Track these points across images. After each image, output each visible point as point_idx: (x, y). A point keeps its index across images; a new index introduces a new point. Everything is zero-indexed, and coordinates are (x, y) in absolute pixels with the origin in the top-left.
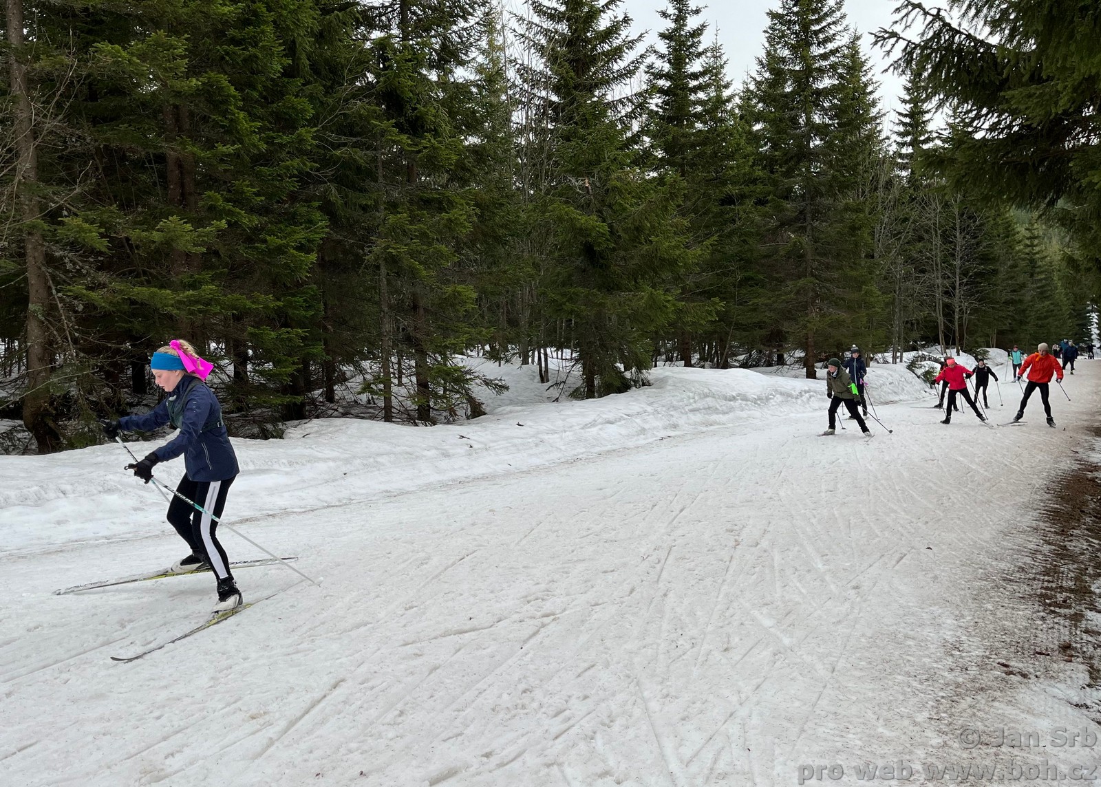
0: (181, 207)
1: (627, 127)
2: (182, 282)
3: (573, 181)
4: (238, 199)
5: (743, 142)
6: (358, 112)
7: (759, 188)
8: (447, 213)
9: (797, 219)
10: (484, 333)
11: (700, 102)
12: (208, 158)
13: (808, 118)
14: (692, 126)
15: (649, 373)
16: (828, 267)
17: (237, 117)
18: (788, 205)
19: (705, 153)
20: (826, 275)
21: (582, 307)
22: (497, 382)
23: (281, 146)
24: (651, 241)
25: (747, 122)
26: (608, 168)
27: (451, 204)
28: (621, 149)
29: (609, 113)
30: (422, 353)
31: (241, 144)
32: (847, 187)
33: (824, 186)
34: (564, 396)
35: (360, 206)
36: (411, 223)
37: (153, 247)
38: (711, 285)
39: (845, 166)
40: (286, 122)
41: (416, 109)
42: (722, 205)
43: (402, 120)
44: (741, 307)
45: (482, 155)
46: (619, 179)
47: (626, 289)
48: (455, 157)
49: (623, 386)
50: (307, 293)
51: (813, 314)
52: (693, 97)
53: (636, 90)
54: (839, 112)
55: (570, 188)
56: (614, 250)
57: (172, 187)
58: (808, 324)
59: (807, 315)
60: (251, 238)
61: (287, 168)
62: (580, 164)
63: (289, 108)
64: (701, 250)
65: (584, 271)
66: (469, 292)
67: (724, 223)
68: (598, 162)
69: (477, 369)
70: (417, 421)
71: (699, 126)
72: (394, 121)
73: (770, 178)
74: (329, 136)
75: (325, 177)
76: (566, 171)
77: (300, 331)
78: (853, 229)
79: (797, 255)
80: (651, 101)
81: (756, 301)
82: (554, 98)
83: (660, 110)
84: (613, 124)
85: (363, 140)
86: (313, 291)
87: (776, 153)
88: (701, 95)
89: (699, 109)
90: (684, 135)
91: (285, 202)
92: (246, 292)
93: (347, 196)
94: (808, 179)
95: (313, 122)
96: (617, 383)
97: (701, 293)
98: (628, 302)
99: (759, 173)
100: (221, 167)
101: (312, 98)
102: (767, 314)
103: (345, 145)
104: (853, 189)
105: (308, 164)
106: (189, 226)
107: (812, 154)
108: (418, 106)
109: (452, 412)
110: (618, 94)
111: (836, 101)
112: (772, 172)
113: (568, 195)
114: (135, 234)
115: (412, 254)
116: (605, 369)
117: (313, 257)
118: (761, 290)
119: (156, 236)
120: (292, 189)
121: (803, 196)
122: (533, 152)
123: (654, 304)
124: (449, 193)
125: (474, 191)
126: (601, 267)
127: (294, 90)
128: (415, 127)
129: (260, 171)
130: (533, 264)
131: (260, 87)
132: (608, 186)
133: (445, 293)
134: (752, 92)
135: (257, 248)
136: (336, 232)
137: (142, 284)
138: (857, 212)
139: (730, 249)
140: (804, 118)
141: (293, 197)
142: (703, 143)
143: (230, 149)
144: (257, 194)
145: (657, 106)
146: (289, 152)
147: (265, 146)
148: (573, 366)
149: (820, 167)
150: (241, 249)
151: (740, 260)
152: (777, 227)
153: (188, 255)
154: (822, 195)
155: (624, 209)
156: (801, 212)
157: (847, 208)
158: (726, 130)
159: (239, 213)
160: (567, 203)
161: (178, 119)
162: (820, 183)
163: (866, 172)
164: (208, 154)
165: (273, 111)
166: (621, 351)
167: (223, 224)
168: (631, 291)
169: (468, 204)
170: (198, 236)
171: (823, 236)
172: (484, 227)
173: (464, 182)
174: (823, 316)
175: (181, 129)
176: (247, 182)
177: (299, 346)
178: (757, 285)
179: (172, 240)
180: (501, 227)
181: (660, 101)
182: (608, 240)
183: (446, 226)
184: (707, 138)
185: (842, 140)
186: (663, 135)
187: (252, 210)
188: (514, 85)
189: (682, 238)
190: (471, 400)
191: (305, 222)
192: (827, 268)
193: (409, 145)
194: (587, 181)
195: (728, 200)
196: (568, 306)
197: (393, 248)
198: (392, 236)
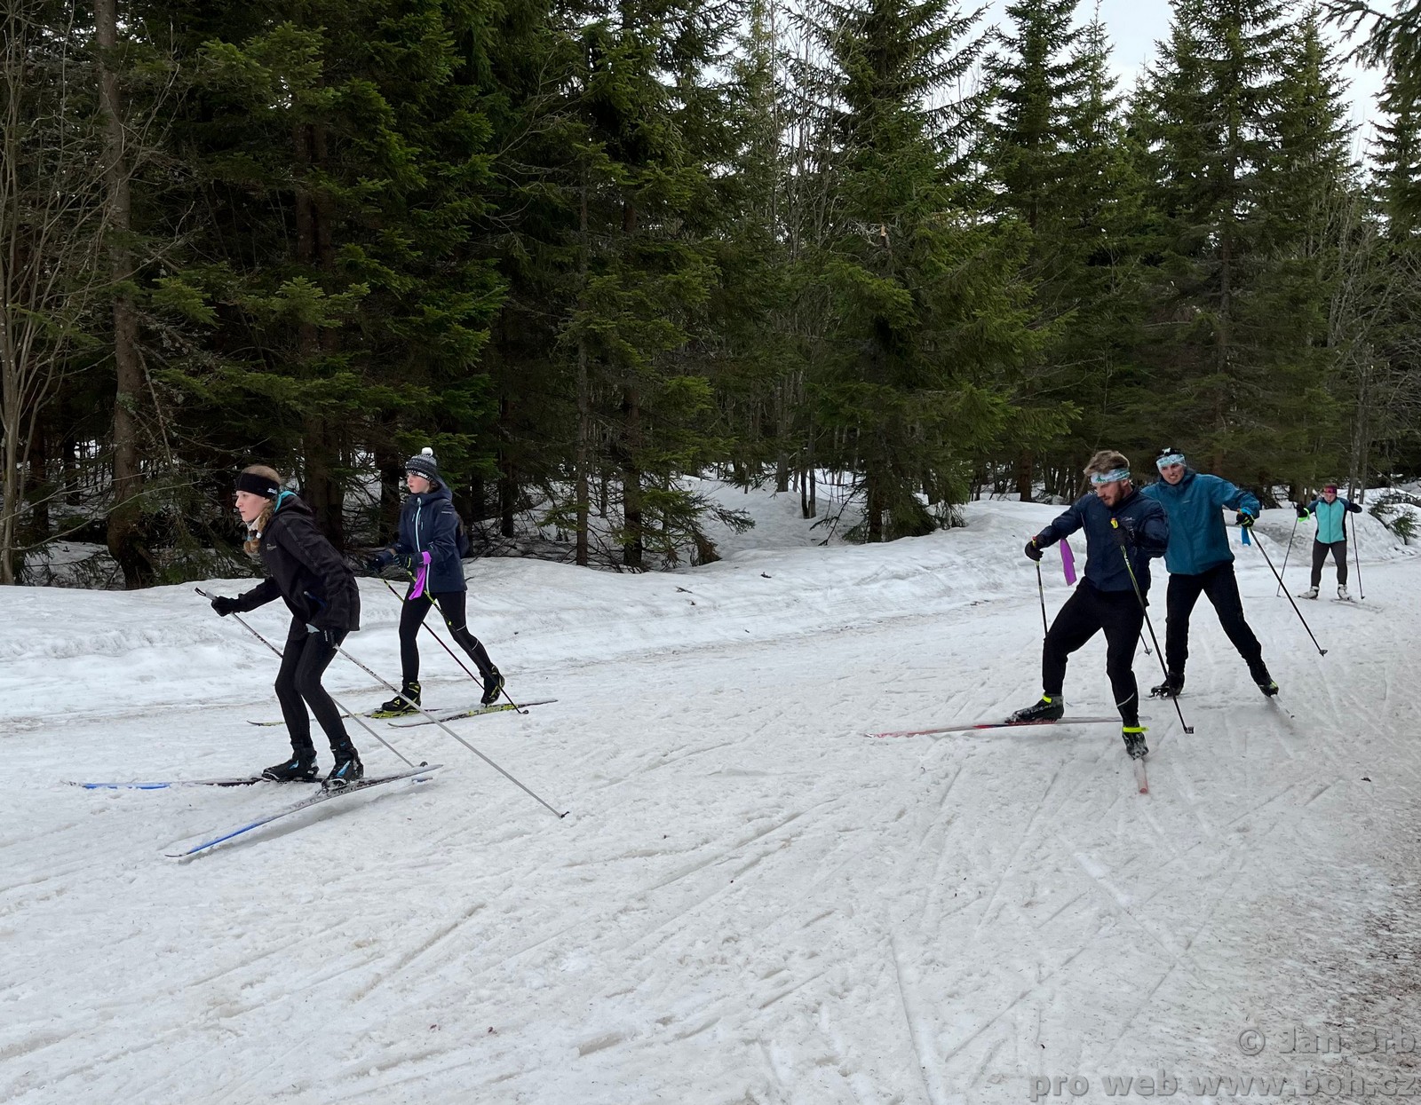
0: (313, 265)
1: (949, 151)
2: (310, 367)
3: (863, 229)
4: (388, 255)
5: (1130, 169)
6: (555, 132)
7: (1150, 239)
8: (676, 274)
9: (1207, 285)
10: (720, 445)
11: (1065, 110)
12: (348, 197)
13: (1234, 133)
14: (1052, 147)
15: (963, 509)
16: (1252, 358)
17: (389, 141)
18: (1195, 265)
19: (1068, 187)
20: (1248, 370)
21: (868, 411)
22: (738, 515)
23: (448, 180)
24: (974, 316)
25: (1138, 139)
26: (916, 209)
27: (682, 261)
28: (937, 181)
29: (925, 129)
30: (632, 472)
31: (393, 178)
32: (1290, 238)
33: (1252, 235)
34: (836, 539)
35: (553, 263)
36: (624, 287)
37: (273, 318)
38: (1069, 382)
39: (1288, 206)
40: (456, 147)
41: (637, 125)
42: (1091, 264)
43: (617, 142)
44: (1112, 416)
45: (729, 192)
46: (931, 225)
47: (936, 386)
48: (689, 194)
49: (922, 526)
50: (477, 385)
51: (1224, 430)
52: (1055, 103)
53: (969, 93)
54: (1282, 123)
55: (858, 238)
56: (920, 328)
57: (302, 237)
58: (1215, 444)
59: (1213, 429)
60: (405, 307)
61: (454, 211)
62: (876, 204)
63: (460, 127)
64: (1051, 330)
65: (874, 359)
66: (700, 386)
67: (1094, 292)
68: (901, 201)
69: (710, 496)
70: (621, 566)
71: (1063, 146)
72: (605, 143)
73: (1167, 223)
74: (514, 166)
75: (508, 223)
76: (853, 215)
77: (464, 437)
78: (1296, 301)
79: (1204, 341)
80: (987, 110)
81: (1134, 407)
82: (845, 109)
83: (1005, 124)
84: (928, 146)
85: (562, 171)
86: (484, 382)
87: (1180, 186)
88: (1069, 100)
89: (1064, 120)
90: (1040, 161)
91: (450, 258)
92: (395, 382)
93: (536, 250)
94: (1228, 225)
95: (492, 146)
96: (915, 522)
97: (1049, 395)
98: (936, 405)
99: (1152, 215)
100: (368, 210)
101: (492, 113)
102: (1151, 427)
103: (536, 178)
104: (1298, 240)
105: (484, 206)
106: (319, 291)
107: (1236, 187)
108: (640, 121)
109: (672, 555)
110: (939, 101)
111: (1279, 108)
112: (1172, 215)
113: (856, 250)
114: (250, 301)
115: (625, 333)
116: (898, 500)
117: (485, 335)
118: (1142, 391)
119: (277, 303)
120: (460, 240)
121: (1218, 250)
122: (807, 185)
123: (975, 409)
124: (680, 246)
125: (715, 242)
126: (898, 353)
127: (468, 101)
128: (635, 151)
129: (418, 215)
130: (800, 347)
131: (422, 99)
132: (916, 235)
133: (667, 388)
134: (1149, 94)
135: (411, 322)
136: (522, 302)
137: (258, 368)
138: (1303, 275)
139: (1099, 330)
140: (1227, 132)
141: (463, 252)
142: (1066, 173)
143: (378, 185)
144: (413, 248)
145: (1000, 117)
146: (458, 190)
147: (425, 180)
148: (851, 496)
149: (1250, 207)
150: (389, 322)
151: (1116, 346)
152: (1175, 299)
153: (322, 331)
154: (1248, 249)
155: (938, 270)
156: (1214, 275)
157: (1287, 270)
158: (1103, 153)
159: (387, 273)
160: (853, 260)
161: (311, 143)
162: (1248, 233)
163: (1320, 214)
164: (348, 191)
165: (439, 132)
166: (926, 474)
167: (365, 288)
168: (942, 389)
169: (706, 261)
170: (332, 304)
171: (1246, 311)
172: (729, 295)
173: (705, 230)
174: (1240, 431)
175: (315, 159)
176: (400, 231)
177: (463, 458)
178: (1139, 384)
179: (298, 310)
180: (754, 294)
181: (1004, 109)
182: (911, 314)
183: (672, 293)
184: (1071, 164)
185: (1287, 165)
186: (1004, 161)
187: (407, 269)
188: (784, 91)
189: (1022, 312)
190: (700, 540)
191: (477, 287)
192: (1251, 360)
193: (624, 178)
194: (883, 228)
195: (1101, 258)
196: (848, 409)
197: (596, 323)
198: (596, 306)
